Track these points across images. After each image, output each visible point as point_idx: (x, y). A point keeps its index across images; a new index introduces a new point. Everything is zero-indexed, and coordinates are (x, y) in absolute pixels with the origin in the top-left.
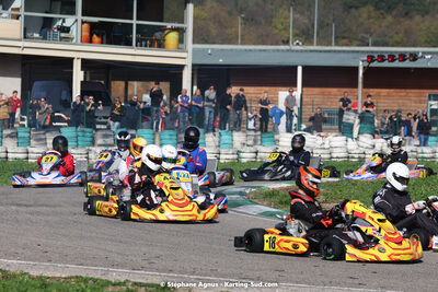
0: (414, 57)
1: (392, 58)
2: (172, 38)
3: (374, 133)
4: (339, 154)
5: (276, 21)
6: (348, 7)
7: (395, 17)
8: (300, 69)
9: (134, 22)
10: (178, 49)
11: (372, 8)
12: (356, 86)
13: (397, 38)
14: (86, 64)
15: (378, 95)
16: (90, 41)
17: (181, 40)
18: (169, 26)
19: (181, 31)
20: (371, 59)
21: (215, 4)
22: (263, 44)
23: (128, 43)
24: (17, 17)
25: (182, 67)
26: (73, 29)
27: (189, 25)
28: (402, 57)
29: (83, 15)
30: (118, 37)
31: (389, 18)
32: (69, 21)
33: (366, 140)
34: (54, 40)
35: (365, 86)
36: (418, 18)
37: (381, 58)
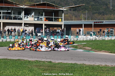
0: (102, 22)
1: (98, 22)
2: (60, 20)
3: (95, 35)
4: (88, 39)
5: (81, 17)
6: (93, 14)
7: (101, 15)
8: (83, 25)
9: (53, 17)
10: (61, 22)
11: (97, 14)
12: (92, 27)
13: (102, 19)
14: (45, 25)
15: (97, 29)
16: (46, 21)
17: (62, 20)
18: (60, 18)
19: (62, 19)
20: (95, 23)
21: (70, 14)
22: (78, 20)
23: (53, 21)
24: (33, 17)
25: (62, 25)
26: (43, 19)
27: (63, 18)
28: (100, 22)
29: (45, 16)
30: (51, 20)
31: (100, 16)
32: (42, 17)
33: (94, 37)
34: (40, 21)
35: (94, 27)
36: (105, 15)
37: (96, 22)
